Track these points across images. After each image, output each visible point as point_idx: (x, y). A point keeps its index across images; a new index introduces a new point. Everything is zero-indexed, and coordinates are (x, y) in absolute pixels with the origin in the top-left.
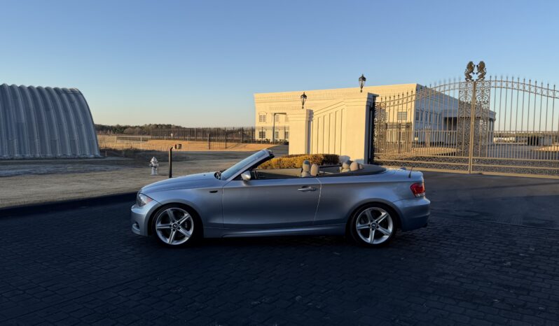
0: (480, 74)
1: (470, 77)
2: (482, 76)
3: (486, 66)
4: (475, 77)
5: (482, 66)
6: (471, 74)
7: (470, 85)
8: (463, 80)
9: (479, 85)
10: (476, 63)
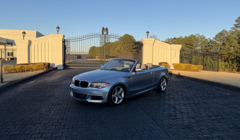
0: (106, 32)
1: (104, 33)
2: (107, 33)
3: (108, 30)
4: (105, 33)
5: (107, 29)
6: (104, 32)
7: (104, 36)
8: (101, 34)
9: (106, 36)
10: (105, 28)
